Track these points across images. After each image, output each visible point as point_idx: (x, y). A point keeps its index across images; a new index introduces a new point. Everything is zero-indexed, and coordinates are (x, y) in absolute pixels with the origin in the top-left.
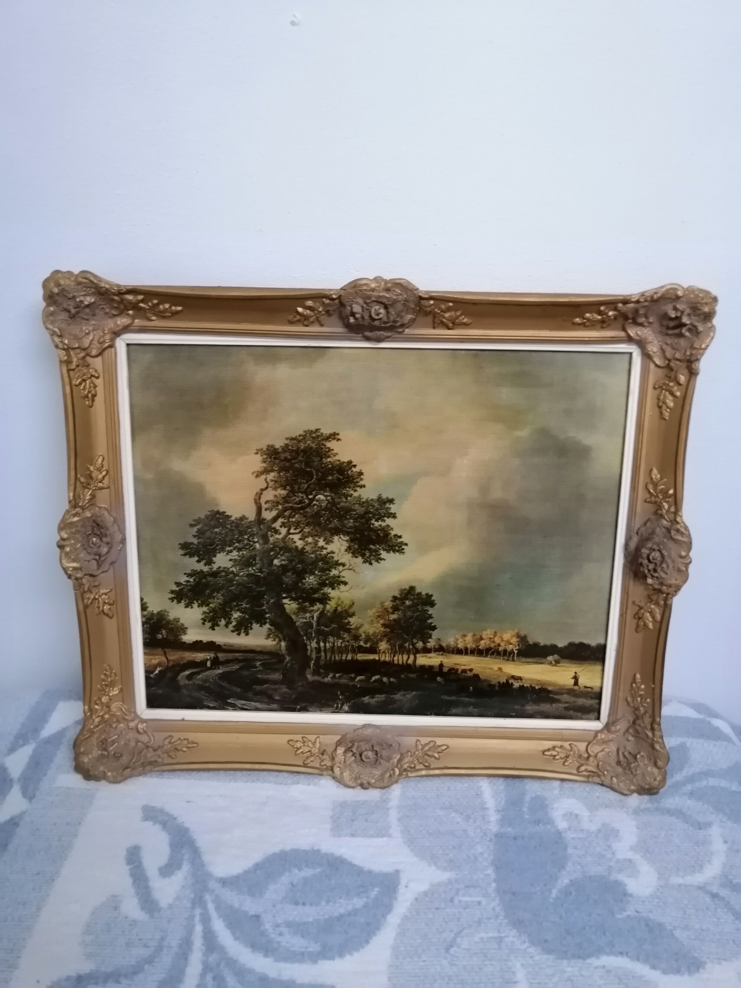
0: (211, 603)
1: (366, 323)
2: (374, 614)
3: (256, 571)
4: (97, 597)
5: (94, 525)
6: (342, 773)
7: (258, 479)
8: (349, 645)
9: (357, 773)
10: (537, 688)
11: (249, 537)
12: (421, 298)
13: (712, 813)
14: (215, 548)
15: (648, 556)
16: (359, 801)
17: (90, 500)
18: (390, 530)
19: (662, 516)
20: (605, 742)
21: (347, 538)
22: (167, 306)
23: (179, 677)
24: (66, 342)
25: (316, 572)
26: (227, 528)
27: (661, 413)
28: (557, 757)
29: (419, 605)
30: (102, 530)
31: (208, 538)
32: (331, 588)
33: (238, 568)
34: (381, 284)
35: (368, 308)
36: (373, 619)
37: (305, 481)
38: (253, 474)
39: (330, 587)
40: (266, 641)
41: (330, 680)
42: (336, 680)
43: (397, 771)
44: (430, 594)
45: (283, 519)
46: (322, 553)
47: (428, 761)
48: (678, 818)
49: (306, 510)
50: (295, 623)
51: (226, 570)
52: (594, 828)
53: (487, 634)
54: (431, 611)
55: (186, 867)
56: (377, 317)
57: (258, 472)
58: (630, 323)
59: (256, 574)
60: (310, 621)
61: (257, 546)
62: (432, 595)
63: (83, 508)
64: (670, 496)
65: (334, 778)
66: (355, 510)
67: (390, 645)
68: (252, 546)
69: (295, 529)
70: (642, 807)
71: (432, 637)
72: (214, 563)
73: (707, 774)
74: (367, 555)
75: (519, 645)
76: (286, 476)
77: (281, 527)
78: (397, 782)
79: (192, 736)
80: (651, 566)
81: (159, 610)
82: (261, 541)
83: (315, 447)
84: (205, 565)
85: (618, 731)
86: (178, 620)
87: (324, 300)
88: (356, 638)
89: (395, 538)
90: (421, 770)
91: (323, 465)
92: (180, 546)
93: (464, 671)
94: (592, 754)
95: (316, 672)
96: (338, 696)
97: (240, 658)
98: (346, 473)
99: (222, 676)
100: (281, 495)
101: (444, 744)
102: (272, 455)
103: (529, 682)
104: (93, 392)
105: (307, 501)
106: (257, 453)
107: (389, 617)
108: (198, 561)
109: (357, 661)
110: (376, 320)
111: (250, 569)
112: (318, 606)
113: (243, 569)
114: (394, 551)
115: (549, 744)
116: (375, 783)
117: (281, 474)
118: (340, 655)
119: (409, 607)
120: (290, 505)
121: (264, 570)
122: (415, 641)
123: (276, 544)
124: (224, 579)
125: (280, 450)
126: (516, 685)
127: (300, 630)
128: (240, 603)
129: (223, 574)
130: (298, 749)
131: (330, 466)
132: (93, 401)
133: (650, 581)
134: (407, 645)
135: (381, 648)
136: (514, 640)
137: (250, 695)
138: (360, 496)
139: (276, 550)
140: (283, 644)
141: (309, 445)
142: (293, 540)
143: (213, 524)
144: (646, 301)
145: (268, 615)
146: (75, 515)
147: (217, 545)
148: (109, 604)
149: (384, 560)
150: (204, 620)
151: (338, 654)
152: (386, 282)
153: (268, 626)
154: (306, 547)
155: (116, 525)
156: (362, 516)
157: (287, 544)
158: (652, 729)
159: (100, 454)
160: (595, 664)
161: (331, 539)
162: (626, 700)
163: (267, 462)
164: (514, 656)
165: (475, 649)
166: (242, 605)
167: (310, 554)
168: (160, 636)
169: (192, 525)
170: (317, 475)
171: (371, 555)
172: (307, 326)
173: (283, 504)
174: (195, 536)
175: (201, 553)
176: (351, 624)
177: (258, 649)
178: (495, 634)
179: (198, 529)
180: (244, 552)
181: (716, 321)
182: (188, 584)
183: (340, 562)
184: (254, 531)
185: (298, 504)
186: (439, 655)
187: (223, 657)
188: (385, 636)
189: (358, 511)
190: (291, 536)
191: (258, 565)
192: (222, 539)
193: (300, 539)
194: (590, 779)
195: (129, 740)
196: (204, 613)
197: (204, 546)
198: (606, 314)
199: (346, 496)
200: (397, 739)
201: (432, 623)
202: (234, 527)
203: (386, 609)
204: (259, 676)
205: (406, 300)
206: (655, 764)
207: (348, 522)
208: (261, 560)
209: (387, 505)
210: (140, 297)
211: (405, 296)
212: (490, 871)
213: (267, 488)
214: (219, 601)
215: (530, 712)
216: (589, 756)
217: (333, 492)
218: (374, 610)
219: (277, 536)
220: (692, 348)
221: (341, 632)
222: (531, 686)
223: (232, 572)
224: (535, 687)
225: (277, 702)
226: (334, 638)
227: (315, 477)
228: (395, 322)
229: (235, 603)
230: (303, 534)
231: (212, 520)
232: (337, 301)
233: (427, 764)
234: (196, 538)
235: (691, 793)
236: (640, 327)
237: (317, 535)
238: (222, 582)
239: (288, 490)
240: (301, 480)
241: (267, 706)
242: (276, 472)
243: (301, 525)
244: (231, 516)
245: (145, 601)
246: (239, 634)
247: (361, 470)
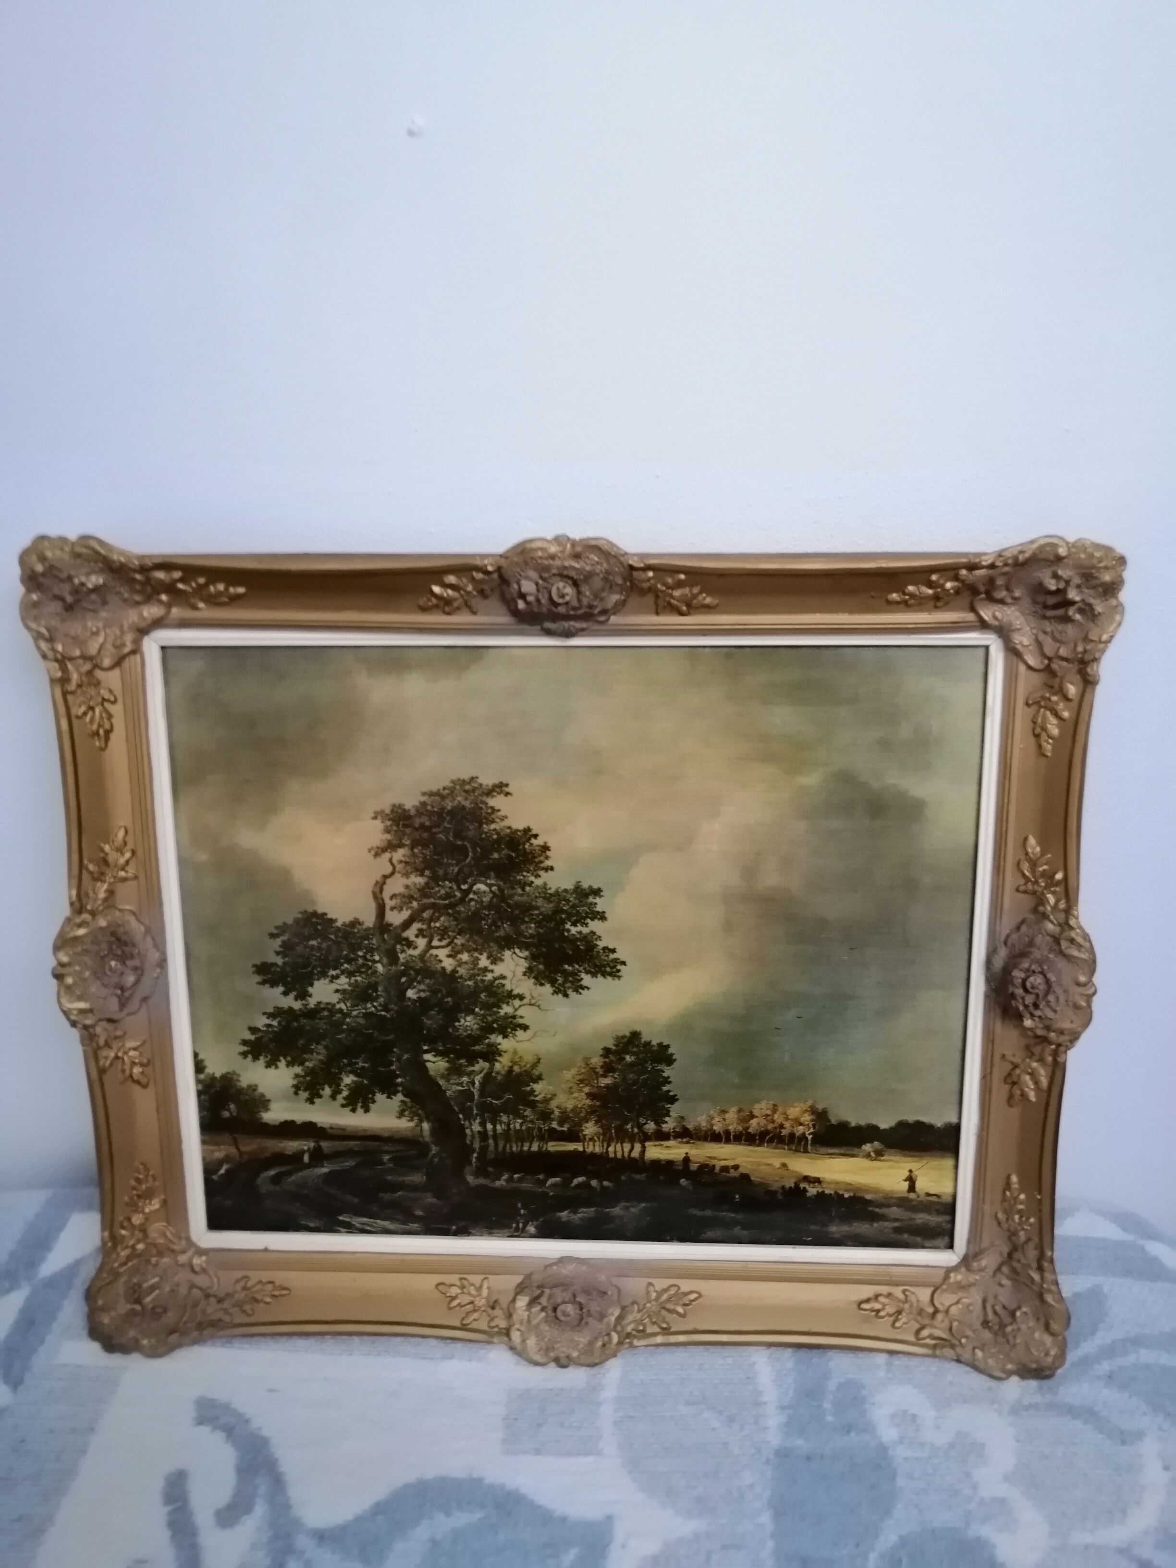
0: (307, 1060)
1: (544, 610)
2: (573, 1078)
4: (120, 1054)
5: (113, 939)
6: (524, 1341)
7: (378, 859)
8: (534, 1128)
9: (549, 1340)
10: (846, 1196)
11: (366, 953)
12: (632, 568)
13: (1145, 1414)
14: (312, 972)
15: (1024, 982)
16: (551, 1390)
17: (105, 900)
18: (596, 940)
19: (1045, 916)
20: (962, 1287)
21: (526, 953)
22: (221, 587)
23: (259, 1181)
24: (60, 648)
25: (477, 1010)
26: (330, 939)
27: (1040, 746)
28: (882, 1314)
29: (647, 1062)
30: (126, 949)
31: (299, 956)
32: (502, 1036)
33: (349, 1004)
34: (565, 548)
35: (546, 585)
36: (571, 1085)
37: (454, 862)
38: (370, 851)
39: (500, 1033)
40: (398, 1121)
41: (504, 1183)
42: (515, 1185)
43: (615, 1338)
44: (665, 1044)
45: (420, 923)
46: (485, 978)
47: (667, 1320)
48: (1086, 1422)
49: (458, 909)
50: (445, 1092)
51: (330, 1007)
52: (942, 1439)
53: (761, 1108)
54: (668, 1072)
55: (260, 1509)
56: (560, 601)
57: (378, 848)
58: (982, 599)
59: (378, 1013)
60: (470, 1089)
61: (380, 967)
62: (668, 1046)
63: (93, 913)
64: (1058, 883)
65: (512, 1349)
66: (537, 908)
67: (601, 1127)
68: (370, 968)
69: (440, 940)
70: (1026, 1402)
71: (671, 1114)
72: (310, 996)
73: (1136, 1342)
74: (560, 982)
75: (814, 1126)
76: (423, 854)
77: (417, 936)
78: (614, 1355)
79: (280, 1277)
80: (1029, 999)
81: (224, 1072)
82: (385, 960)
83: (469, 806)
84: (296, 999)
85: (982, 1270)
86: (255, 1088)
87: (474, 574)
88: (546, 1116)
89: (604, 952)
90: (655, 1335)
91: (484, 836)
92: (254, 969)
93: (725, 1169)
94: (940, 1307)
95: (480, 1172)
96: (519, 1210)
97: (356, 1149)
98: (521, 847)
99: (329, 1178)
100: (415, 885)
101: (693, 1289)
102: (400, 820)
103: (833, 1186)
104: (107, 726)
105: (458, 894)
106: (375, 818)
107: (598, 1082)
108: (285, 994)
109: (548, 1153)
110: (559, 604)
111: (369, 1005)
112: (482, 1065)
113: (357, 1006)
114: (604, 974)
115: (868, 1291)
116: (578, 1357)
117: (416, 851)
118: (520, 1144)
119: (632, 1065)
120: (432, 900)
121: (392, 1006)
122: (642, 1120)
123: (409, 965)
124: (327, 1021)
125: (413, 812)
126: (812, 1191)
127: (452, 1103)
128: (354, 1060)
129: (326, 1013)
130: (453, 1298)
131: (495, 837)
132: (107, 739)
133: (1028, 1023)
134: (629, 1126)
135: (586, 1132)
136: (807, 1118)
137: (374, 1208)
138: (545, 884)
139: (410, 974)
140: (426, 1126)
141: (459, 803)
142: (438, 958)
143: (306, 933)
144: (1006, 565)
145: (399, 1080)
146: (80, 925)
147: (315, 967)
148: (142, 1065)
149: (588, 988)
150: (297, 1088)
151: (516, 1142)
152: (574, 543)
153: (400, 1097)
154: (459, 969)
155: (149, 940)
156: (548, 918)
157: (428, 964)
158: (1040, 1269)
159: (122, 824)
160: (943, 1157)
161: (499, 955)
162: (996, 1217)
163: (393, 832)
164: (806, 1144)
165: (741, 1132)
166: (357, 1063)
167: (466, 980)
168: (226, 1114)
169: (273, 936)
170: (474, 851)
171: (565, 982)
172: (448, 614)
173: (419, 899)
174: (278, 953)
175: (289, 979)
176: (536, 1093)
177: (386, 1135)
178: (775, 1109)
179: (283, 942)
180: (359, 979)
181: (1125, 595)
182: (270, 1030)
183: (515, 992)
184: (373, 944)
185: (445, 899)
186: (681, 1143)
188: (593, 1112)
189: (543, 909)
190: (434, 952)
191: (382, 1000)
192: (322, 957)
193: (449, 956)
194: (938, 1352)
195: (178, 1285)
196: (297, 1076)
197: (293, 969)
198: (942, 586)
199: (523, 885)
200: (616, 1281)
201: (669, 1091)
202: (342, 937)
203: (593, 1069)
204: (389, 1178)
205: (607, 572)
206: (1047, 1328)
207: (526, 928)
208: (386, 990)
209: (591, 899)
210: (177, 575)
211: (605, 565)
212: (765, 1518)
213: (393, 874)
214: (320, 1057)
215: (837, 1236)
216: (936, 1311)
217: (502, 879)
218: (573, 1071)
219: (411, 952)
220: (1086, 639)
221: (521, 1107)
222: (836, 1192)
223: (341, 1011)
224: (843, 1195)
225: (416, 1219)
226: (508, 1117)
227: (470, 854)
228: (591, 607)
229: (345, 1061)
230: (453, 948)
231: (305, 926)
232: (495, 576)
233: (665, 1326)
234: (280, 957)
235: (1109, 1377)
236: (1000, 606)
237: (476, 950)
238: (324, 1027)
239: (427, 876)
240: (448, 859)
241: (403, 1226)
242: (406, 848)
243: (450, 933)
244: (336, 921)
245: (201, 1057)
246: (354, 1110)
247: (545, 843)
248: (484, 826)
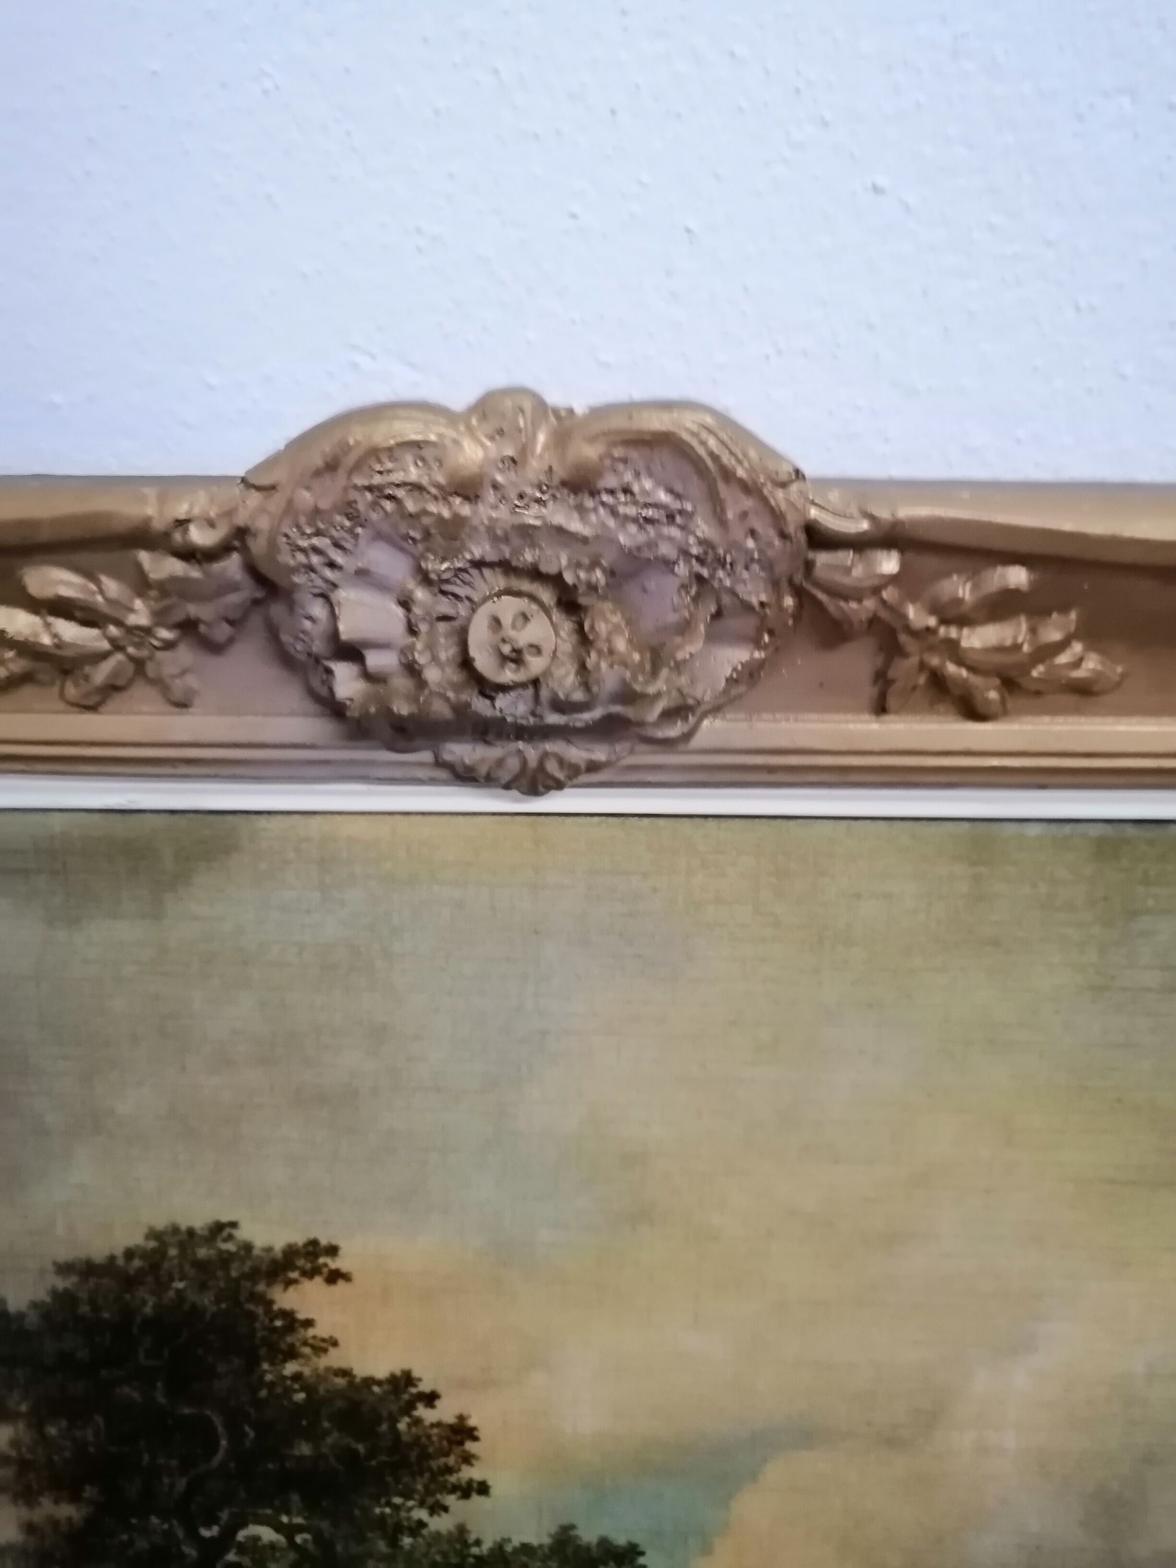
1: (439, 703)
12: (814, 536)
34: (525, 450)
35: (445, 606)
37: (174, 1463)
56: (508, 675)
76: (74, 1438)
83: (214, 1308)
87: (144, 557)
91: (264, 1393)
98: (384, 1427)
100: (56, 1523)
105: (190, 1552)
110: (504, 688)
117: (52, 1431)
125: (32, 1322)
131: (300, 1396)
141: (181, 1299)
152: (565, 427)
170: (236, 1435)
172: (82, 708)
227: (224, 1443)
232: (232, 565)
239: (90, 1501)
240: (154, 1456)
242: (21, 1426)
247: (461, 1418)
248: (265, 1366)
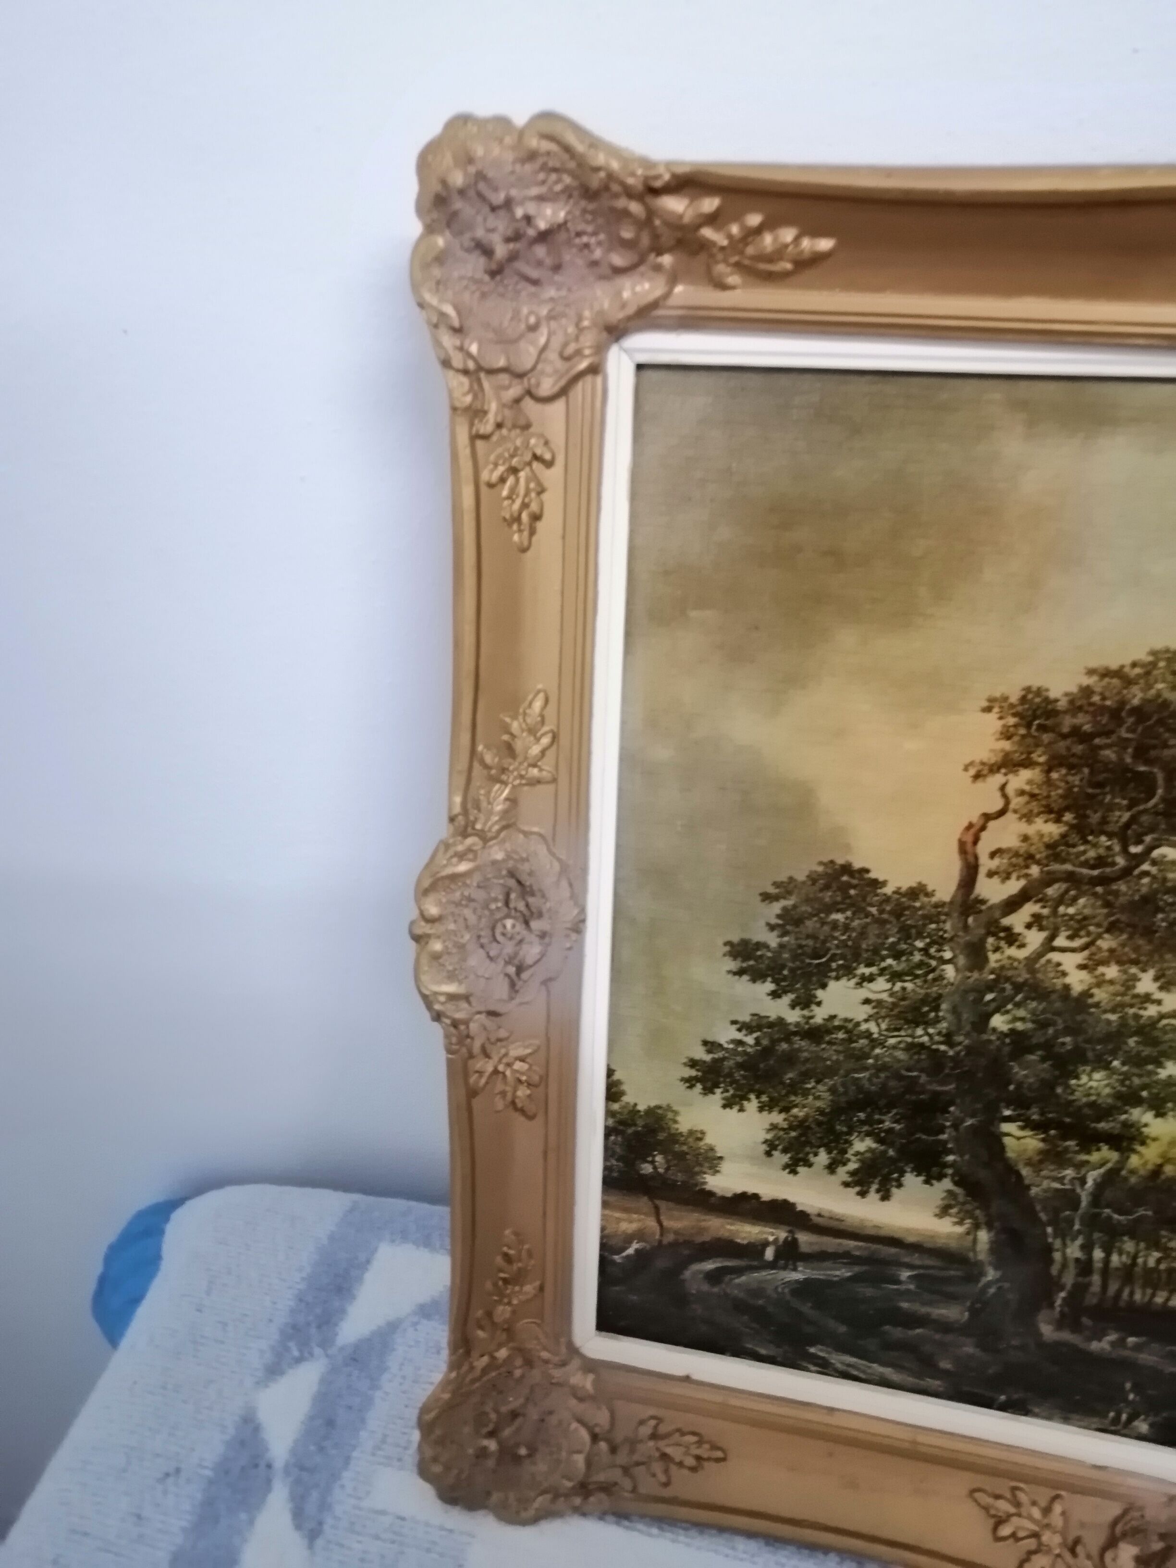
0: (796, 1106)
3: (937, 1038)
4: (501, 1068)
5: (512, 883)
7: (980, 784)
11: (929, 945)
14: (826, 966)
17: (505, 813)
22: (788, 235)
23: (687, 1274)
24: (474, 349)
25: (1116, 1063)
26: (868, 915)
30: (531, 900)
31: (808, 937)
32: (1153, 1113)
33: (884, 1026)
37: (1125, 802)
38: (966, 769)
39: (1151, 1107)
40: (936, 1221)
41: (1106, 1347)
42: (1126, 1353)
45: (1039, 905)
46: (1142, 1012)
49: (1114, 887)
50: (1028, 1188)
51: (850, 1026)
57: (983, 764)
59: (934, 1047)
60: (1073, 1190)
61: (950, 971)
63: (483, 836)
68: (933, 970)
69: (1071, 938)
72: (819, 1004)
76: (1067, 782)
77: (1029, 926)
79: (710, 1428)
81: (653, 1104)
82: (962, 960)
84: (793, 1005)
86: (699, 1135)
92: (728, 948)
95: (1067, 1322)
96: (1124, 1392)
97: (857, 1253)
99: (803, 1289)
100: (1042, 836)
102: (1035, 717)
104: (534, 507)
105: (1121, 861)
106: (988, 710)
111: (919, 1031)
112: (1106, 1154)
113: (898, 1030)
117: (1055, 775)
118: (1149, 1291)
120: (1068, 867)
121: (960, 1038)
123: (1004, 973)
124: (840, 1048)
125: (1063, 704)
127: (1038, 1207)
128: (877, 1117)
129: (841, 1035)
130: (1000, 1519)
132: (532, 532)
137: (872, 1344)
139: (1004, 990)
140: (984, 1236)
141: (1159, 695)
142: (1061, 968)
143: (827, 900)
145: (951, 1158)
146: (461, 856)
147: (833, 958)
148: (529, 1085)
150: (771, 1147)
151: (1144, 1287)
153: (947, 1184)
154: (1095, 991)
155: (564, 887)
157: (1039, 976)
159: (540, 686)
163: (1016, 739)
166: (882, 1122)
167: (1105, 1012)
168: (647, 1169)
169: (767, 897)
170: (1169, 787)
173: (1045, 862)
174: (772, 927)
175: (785, 972)
177: (911, 1239)
179: (785, 909)
180: (909, 986)
182: (740, 1049)
184: (945, 932)
185: (1093, 867)
187: (811, 1244)
190: (1055, 956)
191: (944, 1025)
192: (850, 943)
193: (1082, 967)
196: (774, 1127)
197: (795, 957)
202: (890, 913)
204: (905, 1305)
208: (955, 1010)
210: (710, 204)
213: (1002, 813)
214: (819, 1104)
219: (1013, 951)
221: (1163, 1233)
223: (868, 1034)
226: (1137, 1245)
227: (1160, 791)
229: (862, 1115)
230: (1093, 954)
231: (827, 887)
234: (775, 933)
237: (1135, 962)
238: (834, 1058)
239: (1067, 823)
240: (1114, 797)
241: (917, 1381)
242: (1037, 770)
243: (1092, 928)
244: (884, 883)
245: (617, 1076)
246: (863, 1194)
